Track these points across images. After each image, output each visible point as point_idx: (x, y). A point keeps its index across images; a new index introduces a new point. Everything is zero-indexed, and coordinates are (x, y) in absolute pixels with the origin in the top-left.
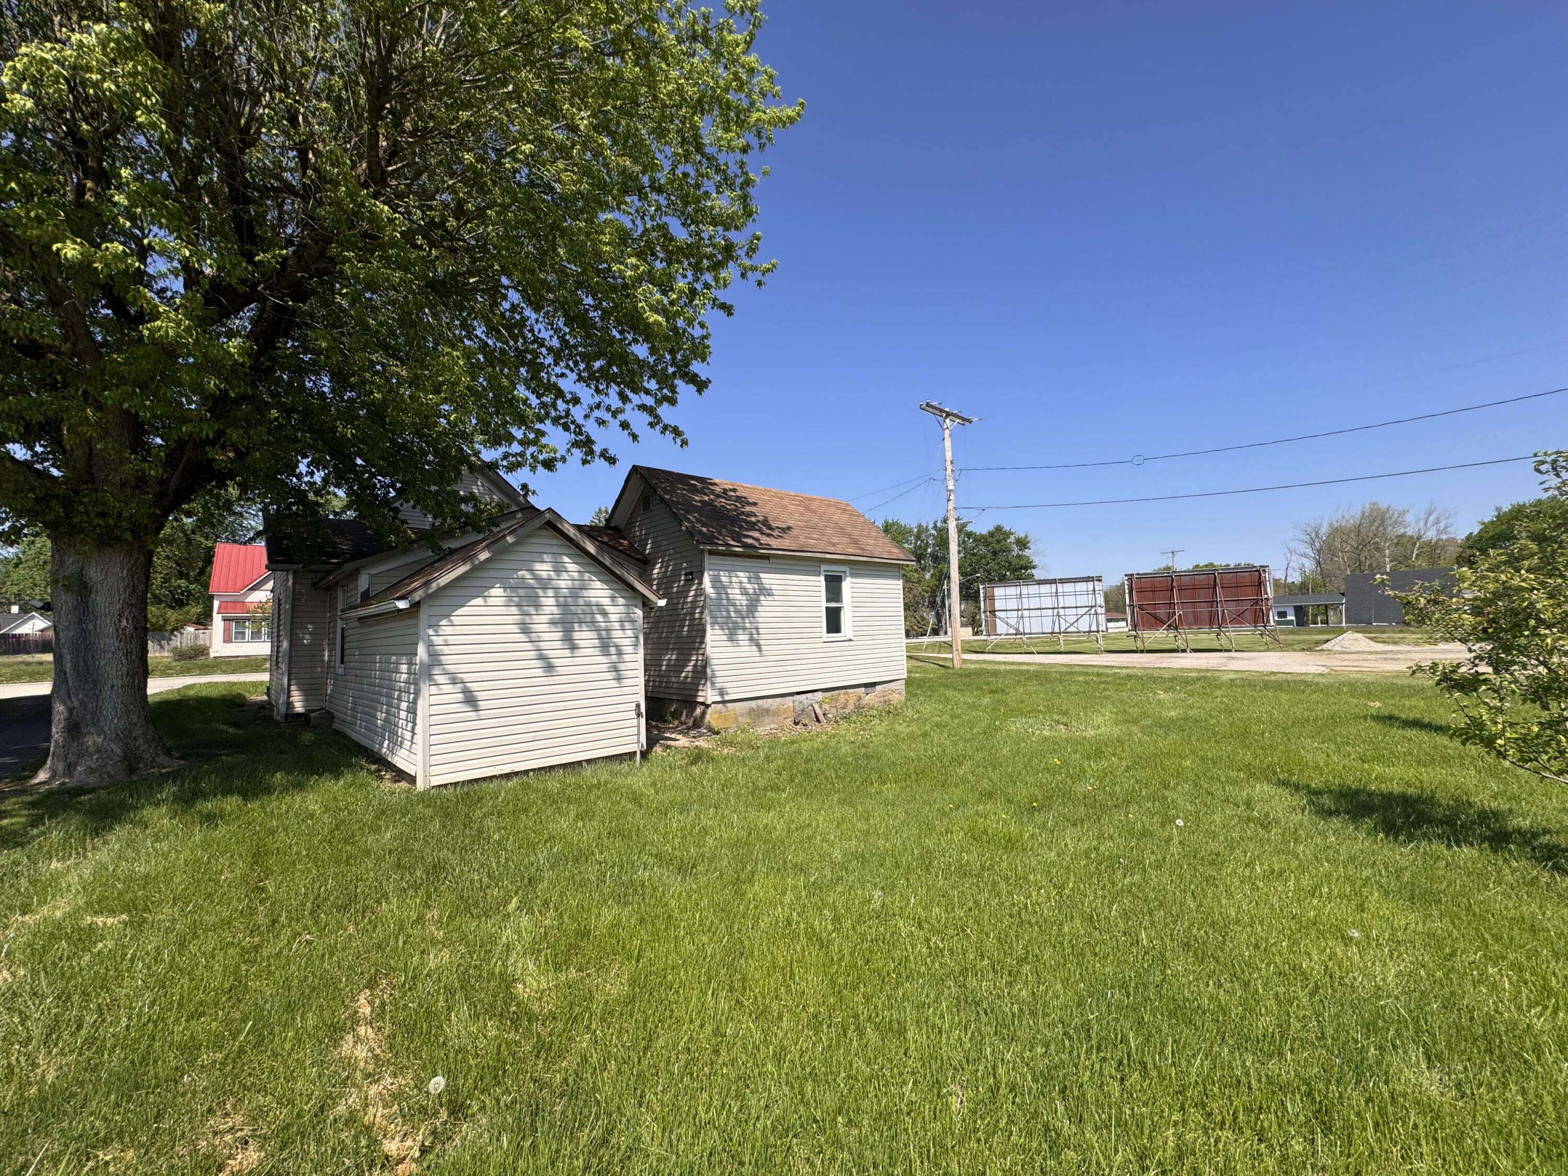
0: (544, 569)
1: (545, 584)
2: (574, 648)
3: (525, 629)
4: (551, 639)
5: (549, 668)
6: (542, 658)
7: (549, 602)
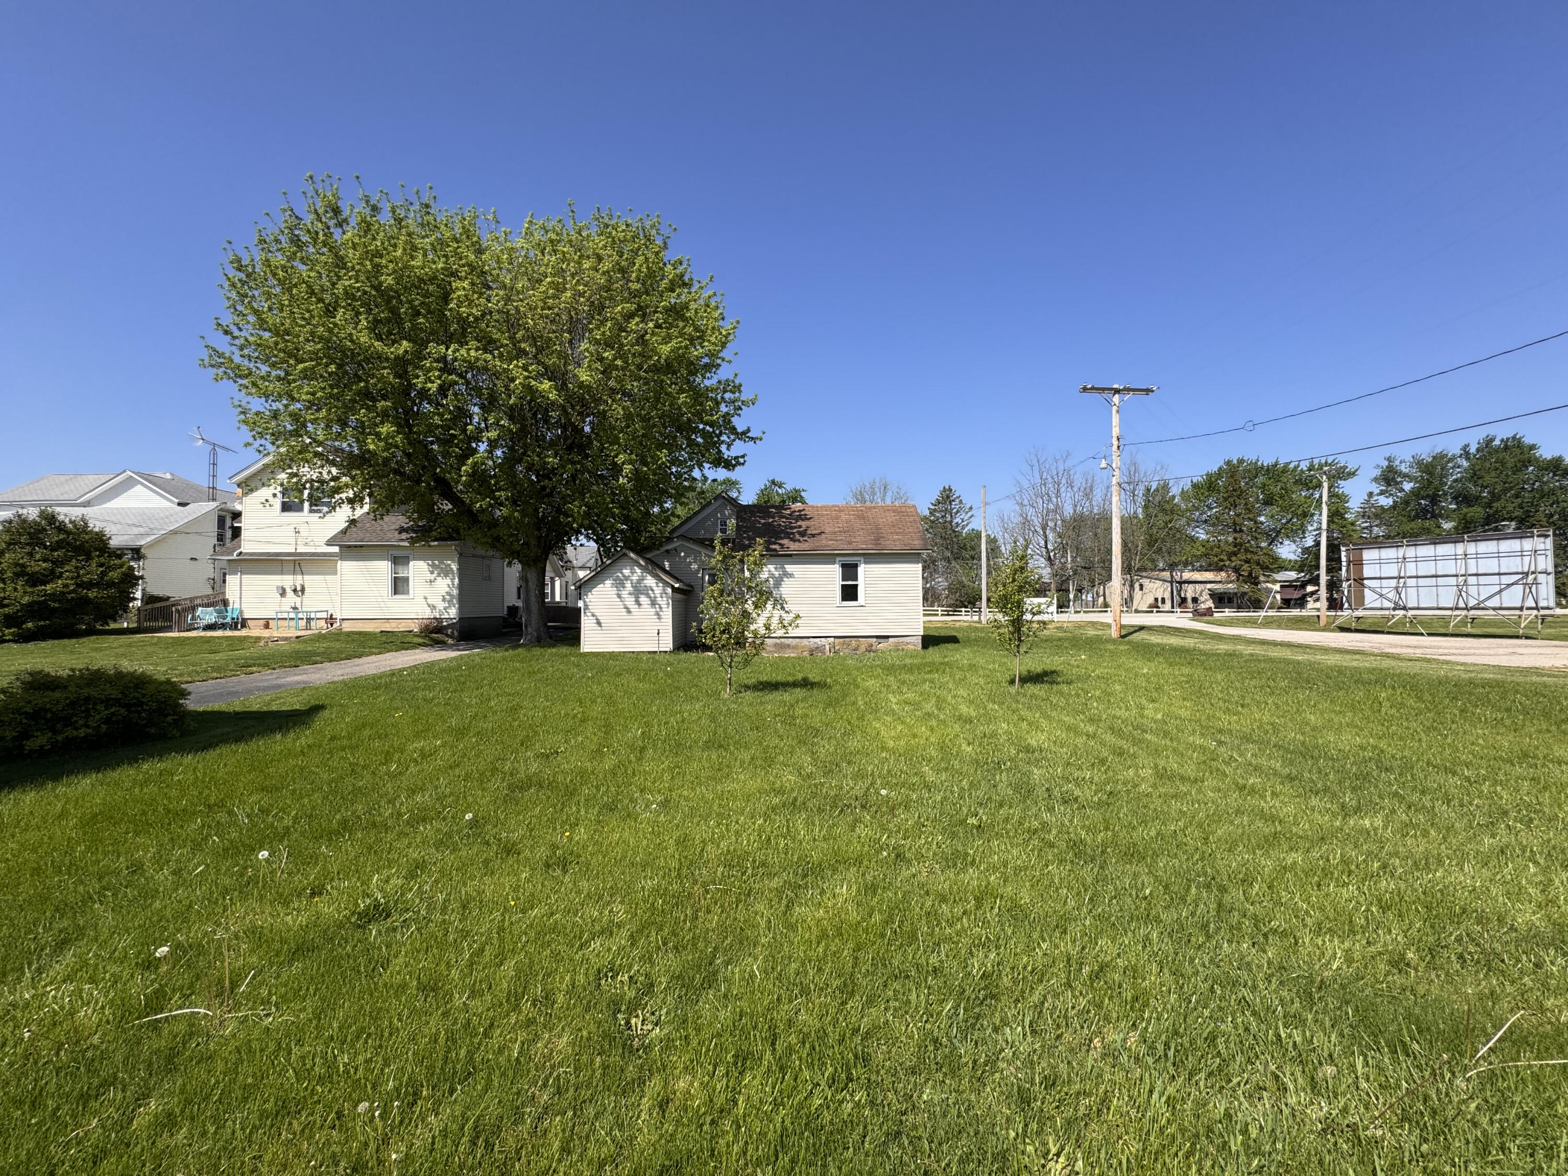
0: (626, 572)
1: (627, 578)
2: (639, 605)
3: (619, 596)
4: (630, 601)
5: (629, 612)
6: (626, 608)
7: (628, 585)
